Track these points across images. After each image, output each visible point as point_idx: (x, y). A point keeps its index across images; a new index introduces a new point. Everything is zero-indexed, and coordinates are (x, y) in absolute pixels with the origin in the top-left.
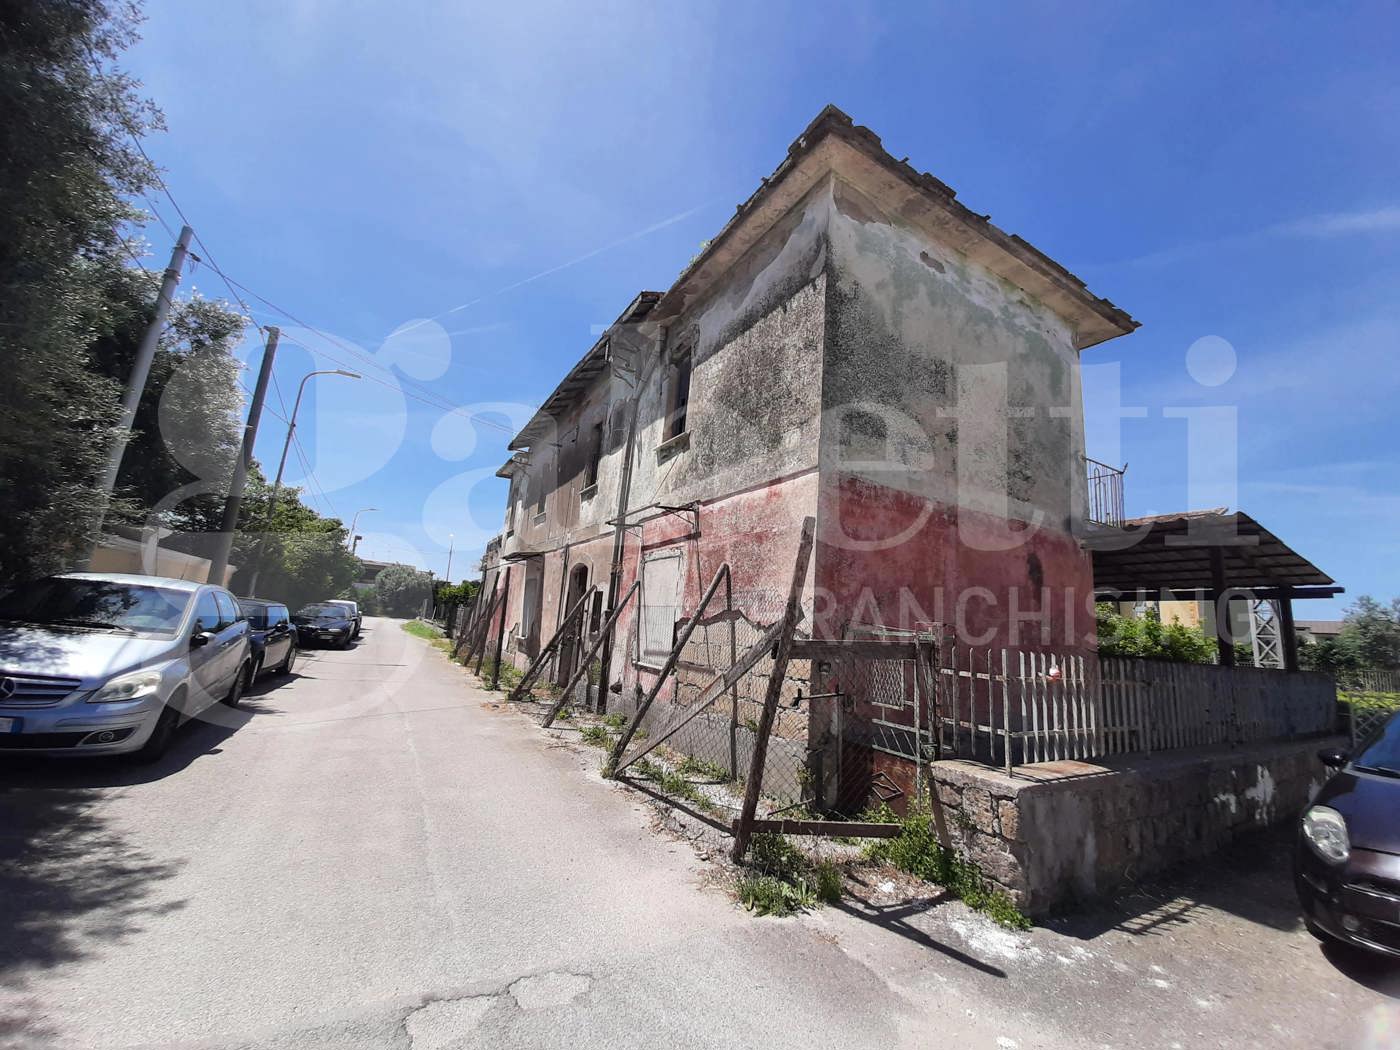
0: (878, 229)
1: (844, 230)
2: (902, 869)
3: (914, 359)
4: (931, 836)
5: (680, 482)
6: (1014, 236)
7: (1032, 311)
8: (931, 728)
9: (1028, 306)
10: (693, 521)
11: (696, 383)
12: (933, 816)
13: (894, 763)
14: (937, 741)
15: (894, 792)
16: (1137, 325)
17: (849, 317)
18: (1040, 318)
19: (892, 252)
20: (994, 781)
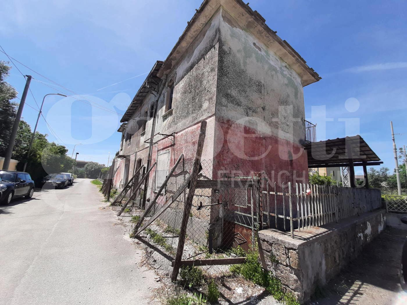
0: (238, 30)
1: (226, 28)
2: (246, 279)
3: (251, 80)
4: (258, 264)
5: (170, 126)
6: (284, 41)
7: (289, 70)
8: (258, 216)
9: (288, 68)
10: (173, 140)
11: (175, 91)
12: (259, 255)
13: (243, 229)
14: (260, 220)
15: (243, 241)
16: (320, 78)
17: (227, 60)
18: (291, 73)
19: (243, 40)
20: (286, 241)
